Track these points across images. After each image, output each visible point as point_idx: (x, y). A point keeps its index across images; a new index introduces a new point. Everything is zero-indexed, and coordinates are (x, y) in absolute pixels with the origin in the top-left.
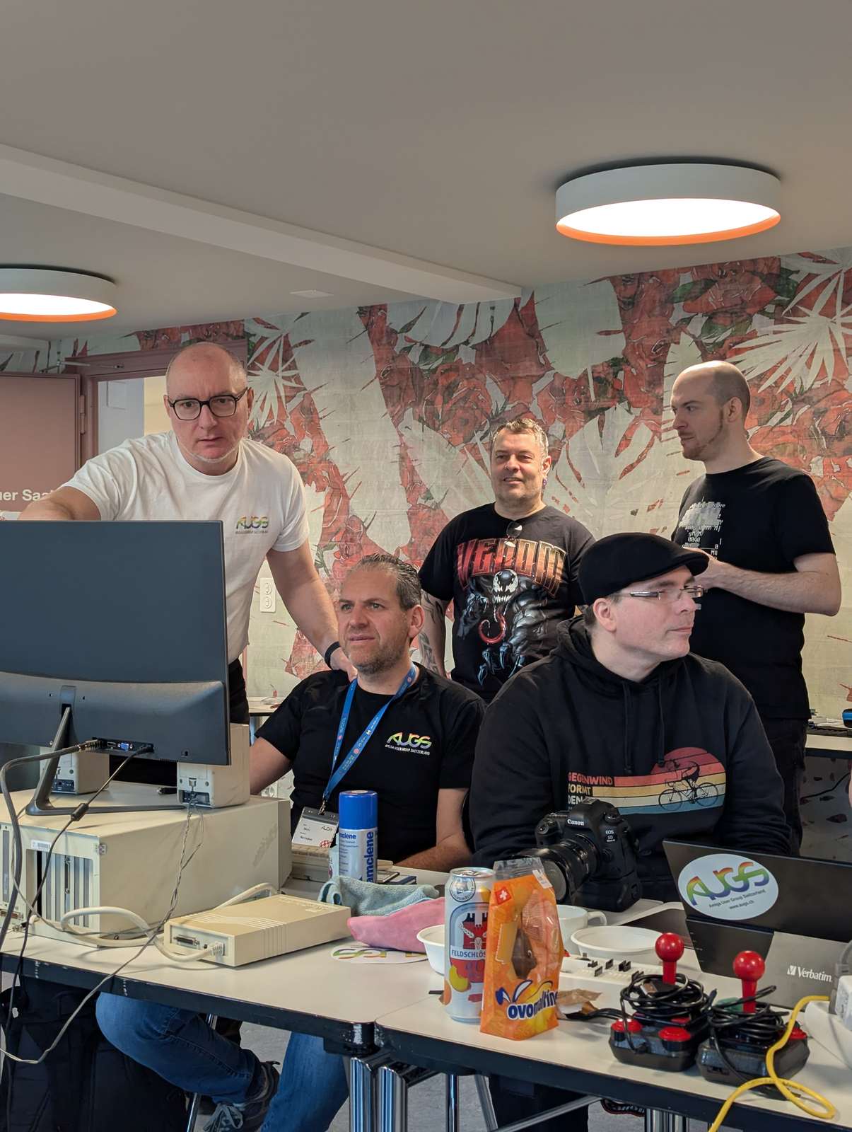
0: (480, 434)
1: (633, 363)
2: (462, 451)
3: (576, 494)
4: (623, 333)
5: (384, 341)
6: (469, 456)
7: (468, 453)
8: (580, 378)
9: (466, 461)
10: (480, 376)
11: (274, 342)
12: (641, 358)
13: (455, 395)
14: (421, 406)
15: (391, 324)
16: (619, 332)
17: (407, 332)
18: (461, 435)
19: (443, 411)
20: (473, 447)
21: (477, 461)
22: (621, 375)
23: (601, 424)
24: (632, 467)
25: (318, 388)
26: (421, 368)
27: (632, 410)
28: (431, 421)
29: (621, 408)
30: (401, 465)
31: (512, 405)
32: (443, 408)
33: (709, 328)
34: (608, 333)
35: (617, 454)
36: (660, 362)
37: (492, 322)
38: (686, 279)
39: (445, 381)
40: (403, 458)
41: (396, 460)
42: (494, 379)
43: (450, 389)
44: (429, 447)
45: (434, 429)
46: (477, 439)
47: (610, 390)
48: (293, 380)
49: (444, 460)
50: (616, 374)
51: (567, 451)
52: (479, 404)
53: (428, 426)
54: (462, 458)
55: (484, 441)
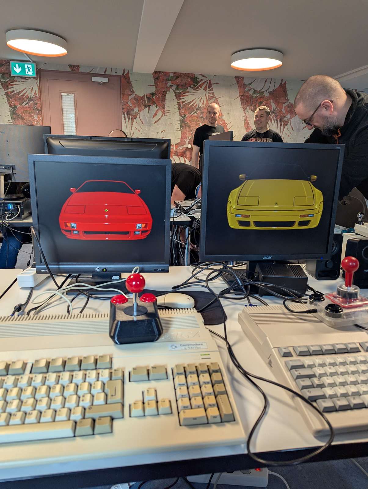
5: (242, 87)
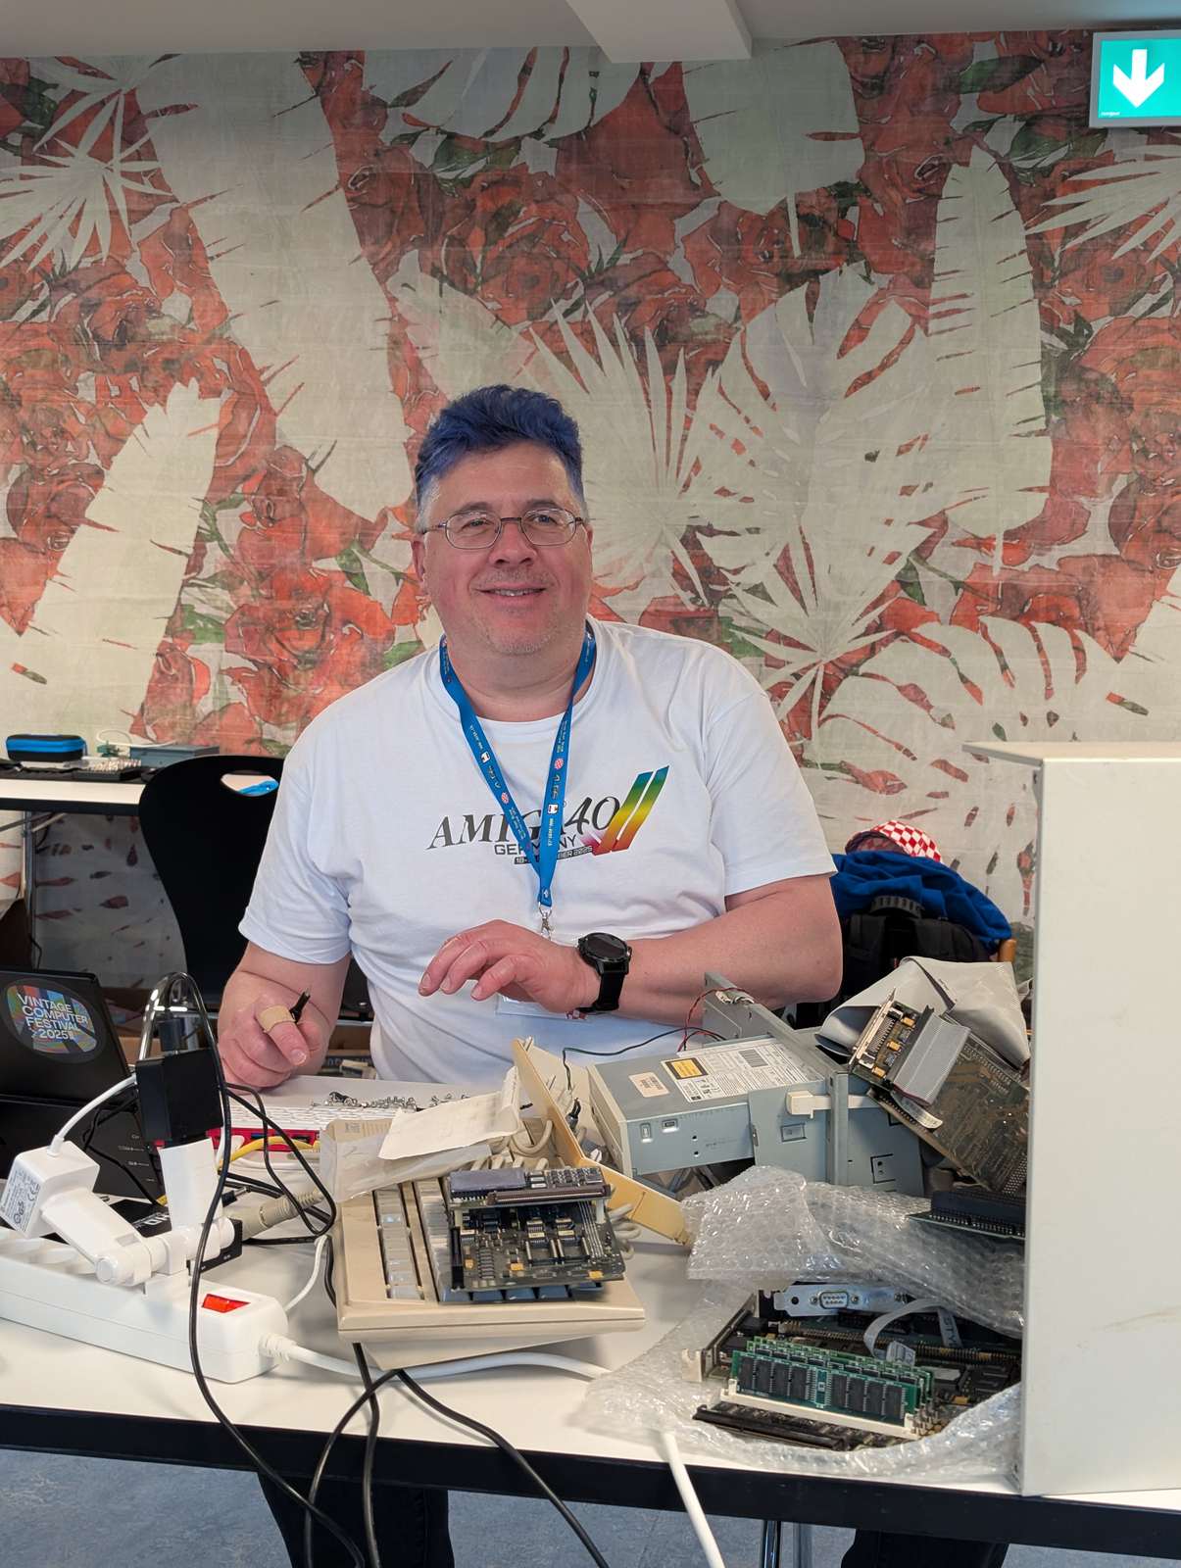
0: (564, 304)
1: (877, 193)
2: (526, 335)
3: (756, 422)
4: (858, 140)
6: (540, 344)
7: (537, 338)
8: (772, 214)
9: (532, 354)
10: (566, 198)
11: (103, 103)
12: (894, 185)
13: (511, 230)
14: (436, 248)
15: (371, 88)
16: (852, 136)
17: (408, 105)
18: (524, 305)
19: (484, 258)
20: (549, 329)
21: (556, 354)
22: (853, 214)
23: (812, 300)
24: (869, 377)
25: (205, 200)
26: (438, 175)
27: (874, 276)
28: (458, 276)
29: (852, 273)
30: (391, 356)
31: (631, 256)
32: (484, 251)
33: (1026, 141)
34: (829, 137)
35: (842, 353)
36: (929, 196)
37: (593, 100)
38: (986, 52)
39: (490, 204)
40: (396, 342)
41: (379, 345)
42: (594, 205)
43: (500, 220)
44: (454, 325)
45: (466, 291)
46: (556, 312)
47: (831, 238)
48: (146, 179)
49: (486, 350)
50: (843, 212)
51: (743, 345)
52: (562, 249)
53: (452, 284)
54: (525, 347)
55: (570, 318)
